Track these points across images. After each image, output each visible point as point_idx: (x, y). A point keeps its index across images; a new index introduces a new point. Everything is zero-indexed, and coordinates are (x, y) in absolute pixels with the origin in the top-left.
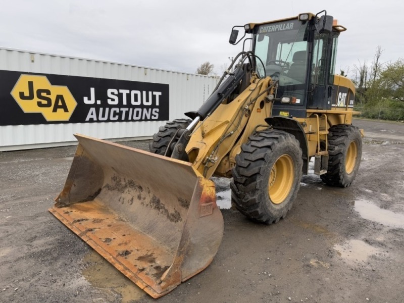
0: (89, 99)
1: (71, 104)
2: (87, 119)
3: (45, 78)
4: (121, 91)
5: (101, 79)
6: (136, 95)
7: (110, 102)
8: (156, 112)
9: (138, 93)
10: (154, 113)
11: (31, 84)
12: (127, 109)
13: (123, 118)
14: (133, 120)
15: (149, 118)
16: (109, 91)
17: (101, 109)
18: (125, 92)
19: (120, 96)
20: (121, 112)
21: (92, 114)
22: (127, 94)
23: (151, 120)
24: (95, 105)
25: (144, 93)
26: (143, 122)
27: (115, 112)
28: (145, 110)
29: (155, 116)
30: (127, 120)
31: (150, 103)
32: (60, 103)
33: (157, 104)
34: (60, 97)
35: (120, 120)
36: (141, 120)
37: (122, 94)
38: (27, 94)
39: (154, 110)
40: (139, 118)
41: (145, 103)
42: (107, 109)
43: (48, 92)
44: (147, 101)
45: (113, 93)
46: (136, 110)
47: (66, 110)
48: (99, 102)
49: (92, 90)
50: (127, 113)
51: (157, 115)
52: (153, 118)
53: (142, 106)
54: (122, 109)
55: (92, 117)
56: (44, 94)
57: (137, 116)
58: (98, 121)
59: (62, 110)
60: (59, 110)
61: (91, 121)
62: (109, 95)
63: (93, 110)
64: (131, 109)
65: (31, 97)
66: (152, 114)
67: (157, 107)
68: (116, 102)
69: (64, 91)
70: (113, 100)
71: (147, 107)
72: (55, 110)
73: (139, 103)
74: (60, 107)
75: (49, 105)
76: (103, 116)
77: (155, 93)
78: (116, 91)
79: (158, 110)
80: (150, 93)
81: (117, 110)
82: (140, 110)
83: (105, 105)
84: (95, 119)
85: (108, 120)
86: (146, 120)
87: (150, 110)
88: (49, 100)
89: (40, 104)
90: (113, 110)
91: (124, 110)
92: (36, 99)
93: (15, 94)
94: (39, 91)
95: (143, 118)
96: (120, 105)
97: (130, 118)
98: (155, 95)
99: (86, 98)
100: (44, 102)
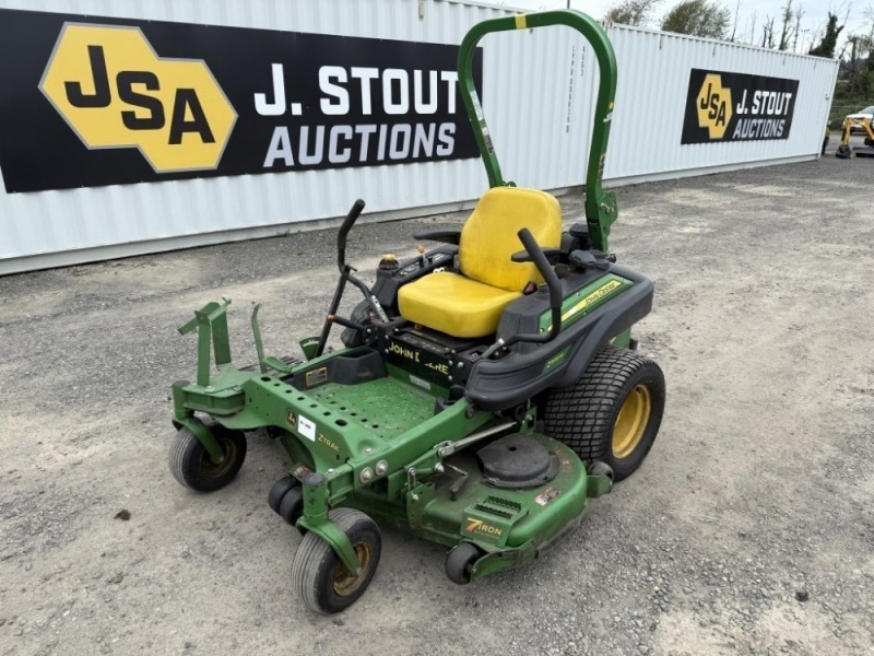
0: (270, 100)
1: (221, 115)
2: (268, 163)
3: (136, 34)
4: (356, 72)
6: (396, 83)
7: (327, 107)
8: (447, 132)
9: (402, 75)
10: (442, 137)
11: (96, 54)
12: (372, 128)
13: (363, 157)
14: (388, 161)
15: (429, 153)
16: (325, 73)
17: (304, 130)
18: (365, 74)
19: (353, 86)
20: (357, 137)
21: (280, 147)
22: (373, 81)
23: (436, 158)
24: (287, 119)
25: (418, 74)
26: (416, 166)
27: (341, 137)
28: (420, 127)
29: (445, 146)
30: (372, 161)
31: (432, 108)
32: (189, 117)
33: (452, 109)
34: (186, 97)
35: (354, 162)
36: (409, 160)
37: (358, 80)
38: (88, 89)
39: (444, 126)
40: (404, 154)
41: (421, 109)
42: (321, 130)
43: (151, 81)
44: (426, 100)
45: (333, 80)
46: (397, 128)
47: (208, 137)
48: (297, 109)
49: (278, 71)
50: (374, 138)
51: (450, 141)
52: (441, 151)
53: (412, 117)
54: (359, 129)
55: (279, 154)
56: (139, 88)
57: (400, 148)
58: (298, 167)
59: (197, 135)
60: (185, 136)
61: (279, 166)
62: (325, 86)
63: (281, 133)
64: (384, 128)
65: (101, 99)
66: (437, 142)
67: (450, 118)
68: (343, 108)
69: (195, 74)
70: (335, 101)
71: (426, 120)
72: (175, 138)
73: (402, 109)
74: (190, 127)
75: (156, 122)
76: (311, 152)
77: (446, 75)
78: (340, 73)
79: (452, 127)
80: (433, 75)
81: (347, 131)
82: (406, 128)
83: (314, 117)
84: (290, 162)
85: (325, 164)
86: (423, 158)
87: (433, 126)
88: (156, 106)
89: (130, 121)
90: (336, 130)
91: (366, 130)
92: (118, 105)
93: (52, 87)
94: (126, 79)
95: (416, 154)
96: (354, 116)
97: (381, 156)
98: (446, 83)
99: (260, 98)
100: (143, 113)
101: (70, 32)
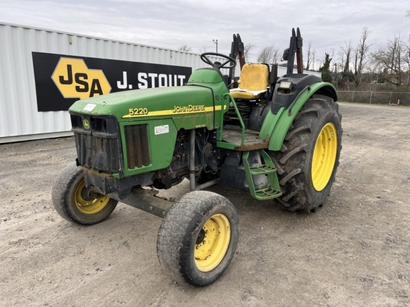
0: (122, 83)
3: (82, 61)
4: (150, 75)
5: (132, 62)
6: (163, 79)
7: (140, 86)
9: (165, 76)
11: (69, 67)
16: (140, 75)
18: (153, 76)
19: (149, 80)
22: (155, 78)
24: (127, 89)
25: (170, 76)
32: (96, 88)
34: (96, 82)
37: (151, 78)
38: (66, 78)
43: (85, 76)
44: (173, 85)
45: (143, 77)
47: (101, 94)
48: (130, 87)
49: (125, 74)
56: (81, 79)
59: (98, 94)
62: (140, 79)
65: (70, 82)
68: (145, 87)
69: (99, 74)
70: (143, 84)
72: (91, 95)
74: (96, 92)
75: (86, 90)
77: (180, 77)
78: (145, 75)
80: (175, 76)
88: (86, 84)
89: (78, 89)
92: (75, 84)
93: (55, 78)
94: (78, 75)
98: (180, 79)
99: (119, 83)
100: (82, 87)
101: (62, 60)
